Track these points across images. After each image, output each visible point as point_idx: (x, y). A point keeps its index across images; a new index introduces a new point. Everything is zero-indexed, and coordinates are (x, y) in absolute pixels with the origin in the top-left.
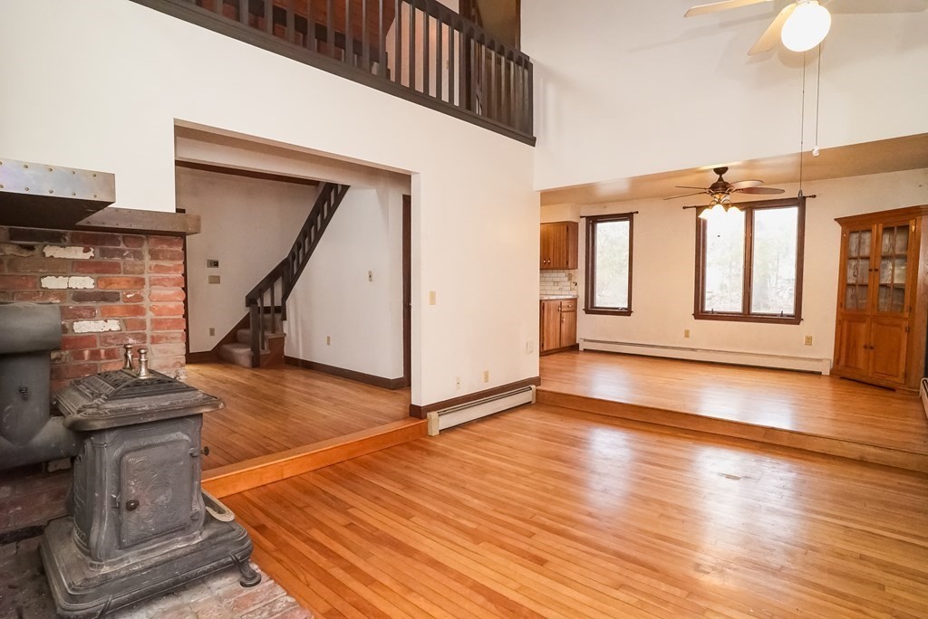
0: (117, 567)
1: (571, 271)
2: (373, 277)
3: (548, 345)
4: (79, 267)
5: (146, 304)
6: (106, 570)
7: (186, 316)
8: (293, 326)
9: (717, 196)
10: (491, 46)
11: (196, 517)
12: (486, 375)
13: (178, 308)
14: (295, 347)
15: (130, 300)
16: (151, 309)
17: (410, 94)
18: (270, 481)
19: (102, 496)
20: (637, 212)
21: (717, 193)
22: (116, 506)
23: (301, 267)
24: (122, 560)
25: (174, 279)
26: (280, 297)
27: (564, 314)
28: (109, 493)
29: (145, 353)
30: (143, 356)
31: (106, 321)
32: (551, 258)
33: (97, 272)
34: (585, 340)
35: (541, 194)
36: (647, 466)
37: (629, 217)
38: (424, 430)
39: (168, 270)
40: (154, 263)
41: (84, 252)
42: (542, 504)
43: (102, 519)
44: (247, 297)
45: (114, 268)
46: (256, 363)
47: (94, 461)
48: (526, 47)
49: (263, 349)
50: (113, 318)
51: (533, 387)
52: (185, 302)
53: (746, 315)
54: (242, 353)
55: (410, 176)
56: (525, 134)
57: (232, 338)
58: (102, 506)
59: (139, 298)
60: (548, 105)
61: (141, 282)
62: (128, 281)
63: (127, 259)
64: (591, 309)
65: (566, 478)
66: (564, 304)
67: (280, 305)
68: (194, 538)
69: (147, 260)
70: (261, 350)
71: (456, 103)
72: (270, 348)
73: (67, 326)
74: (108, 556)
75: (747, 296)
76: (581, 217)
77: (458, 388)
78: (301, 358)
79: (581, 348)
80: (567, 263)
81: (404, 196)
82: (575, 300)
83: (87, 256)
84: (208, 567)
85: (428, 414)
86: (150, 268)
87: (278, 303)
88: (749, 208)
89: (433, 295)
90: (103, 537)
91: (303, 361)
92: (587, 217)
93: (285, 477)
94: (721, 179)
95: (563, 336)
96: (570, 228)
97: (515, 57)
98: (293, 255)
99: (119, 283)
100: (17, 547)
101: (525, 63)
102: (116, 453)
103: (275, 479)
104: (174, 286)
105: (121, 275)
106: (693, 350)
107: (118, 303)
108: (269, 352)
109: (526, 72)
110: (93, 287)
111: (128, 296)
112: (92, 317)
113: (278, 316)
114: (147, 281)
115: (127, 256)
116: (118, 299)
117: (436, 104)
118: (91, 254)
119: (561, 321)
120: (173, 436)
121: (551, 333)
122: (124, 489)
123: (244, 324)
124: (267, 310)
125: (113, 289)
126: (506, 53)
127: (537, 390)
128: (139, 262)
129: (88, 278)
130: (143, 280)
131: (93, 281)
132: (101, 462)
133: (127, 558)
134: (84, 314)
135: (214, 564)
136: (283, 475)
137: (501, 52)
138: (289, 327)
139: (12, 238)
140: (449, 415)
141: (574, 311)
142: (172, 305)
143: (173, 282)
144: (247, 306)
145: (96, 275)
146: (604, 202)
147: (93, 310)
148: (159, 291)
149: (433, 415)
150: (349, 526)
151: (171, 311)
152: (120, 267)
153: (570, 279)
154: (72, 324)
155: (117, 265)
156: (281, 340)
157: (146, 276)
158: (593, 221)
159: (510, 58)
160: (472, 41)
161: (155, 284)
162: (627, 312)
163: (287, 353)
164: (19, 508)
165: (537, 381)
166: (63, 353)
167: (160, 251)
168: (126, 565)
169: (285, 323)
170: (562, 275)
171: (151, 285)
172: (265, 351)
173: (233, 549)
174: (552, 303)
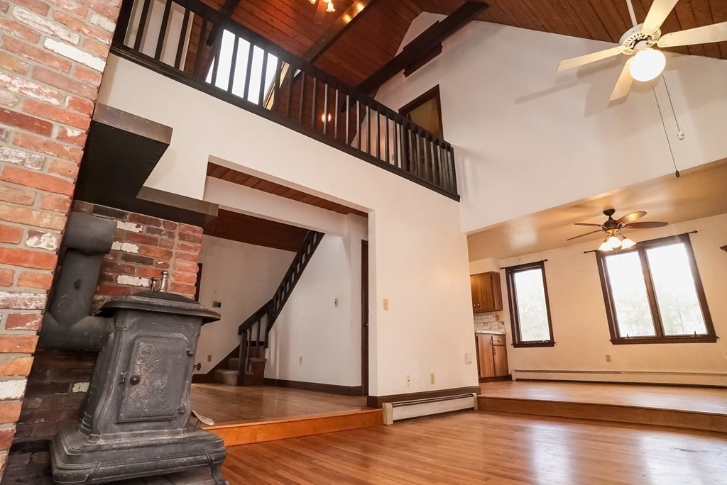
0: (110, 442)
1: (499, 313)
2: (339, 303)
3: (484, 373)
4: (131, 237)
5: (171, 270)
6: (101, 442)
7: (198, 285)
8: (273, 352)
9: (610, 231)
10: (423, 135)
11: (183, 411)
12: (432, 376)
13: (192, 277)
14: (274, 370)
15: (159, 266)
16: (173, 275)
17: (366, 157)
18: (245, 442)
19: (113, 372)
20: (547, 260)
21: (609, 229)
22: (122, 383)
23: (283, 304)
24: (115, 437)
25: (193, 256)
26: (265, 329)
27: (495, 347)
28: (118, 371)
29: (167, 274)
30: (165, 276)
31: (140, 278)
32: (481, 303)
33: (142, 242)
34: (516, 371)
35: (468, 237)
36: (592, 442)
37: (540, 265)
38: (379, 421)
39: (190, 248)
40: (181, 242)
41: (136, 227)
42: (494, 462)
43: (108, 394)
44: (240, 327)
45: (153, 242)
46: (241, 382)
47: (113, 348)
48: (448, 138)
49: (248, 370)
50: (146, 276)
51: (475, 394)
52: (199, 274)
53: (660, 338)
54: (230, 375)
55: (367, 214)
56: (452, 192)
57: (224, 364)
58: (111, 382)
59: (166, 265)
60: (466, 172)
61: (169, 254)
62: (161, 252)
63: (163, 237)
64: (519, 344)
65: (514, 448)
66: (495, 339)
67: (264, 341)
68: (178, 433)
69: (177, 240)
70: (246, 371)
71: (400, 166)
72: (253, 370)
73: (114, 277)
74: (105, 429)
75: (657, 322)
76: (501, 268)
77: (409, 386)
78: (277, 378)
79: (514, 378)
80: (494, 305)
81: (363, 241)
82: (503, 336)
83: (137, 230)
84: (185, 459)
85: (383, 404)
86: (178, 246)
87: (262, 339)
88: (641, 247)
89: (386, 302)
90: (106, 409)
91: (279, 380)
92: (506, 268)
93: (258, 441)
94: (610, 218)
95: (497, 367)
96: (493, 278)
97: (440, 143)
98: (277, 296)
99: (155, 252)
100: (31, 459)
101: (448, 148)
102: (131, 337)
103: (248, 442)
104: (192, 261)
105: (158, 247)
106: (616, 373)
107: (151, 267)
108: (252, 374)
109: (449, 153)
110: (137, 252)
111: (159, 263)
112: (131, 274)
113: (261, 348)
114: (174, 254)
115: (164, 234)
116: (152, 264)
117: (385, 165)
118: (140, 229)
119: (494, 353)
120: (177, 335)
121: (486, 362)
122: (131, 369)
123: (235, 353)
124: (253, 344)
125: (150, 255)
126: (434, 140)
127: (478, 397)
128: (171, 240)
129: (135, 245)
130: (171, 253)
131: (137, 248)
132: (119, 341)
133: (120, 437)
134: (126, 270)
135: (191, 458)
136: (256, 439)
137: (430, 139)
138: (271, 354)
139: (94, 212)
140: (401, 407)
141: (504, 345)
142: (188, 275)
143: (192, 259)
144: (239, 336)
145: (141, 245)
146: (518, 254)
147: (133, 268)
148: (180, 263)
149: (388, 405)
150: (312, 470)
151: (187, 279)
152: (157, 241)
153: (497, 320)
154: (117, 276)
155: (156, 240)
156: (263, 363)
157: (174, 251)
158: (511, 271)
159: (436, 143)
160: (410, 131)
161: (179, 257)
162: (551, 343)
163: (267, 375)
164: (43, 420)
165: (477, 390)
166: (106, 297)
167: (186, 234)
168: (118, 442)
169: (267, 350)
170: (490, 317)
171: (176, 258)
172: (249, 372)
173: (209, 449)
174: (484, 336)
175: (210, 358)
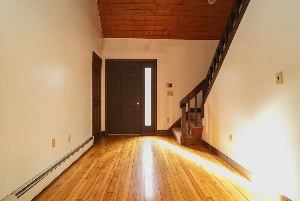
8: (207, 122)
14: (208, 136)
23: (212, 81)
26: (200, 102)
44: (180, 102)
46: (184, 143)
49: (189, 134)
57: (176, 125)
70: (187, 135)
72: (193, 134)
78: (211, 144)
87: (199, 106)
91: (212, 147)
98: (208, 76)
108: (192, 137)
113: (199, 115)
124: (192, 110)
138: (205, 122)
144: (181, 107)
156: (201, 129)
163: (204, 138)
175: (168, 121)
